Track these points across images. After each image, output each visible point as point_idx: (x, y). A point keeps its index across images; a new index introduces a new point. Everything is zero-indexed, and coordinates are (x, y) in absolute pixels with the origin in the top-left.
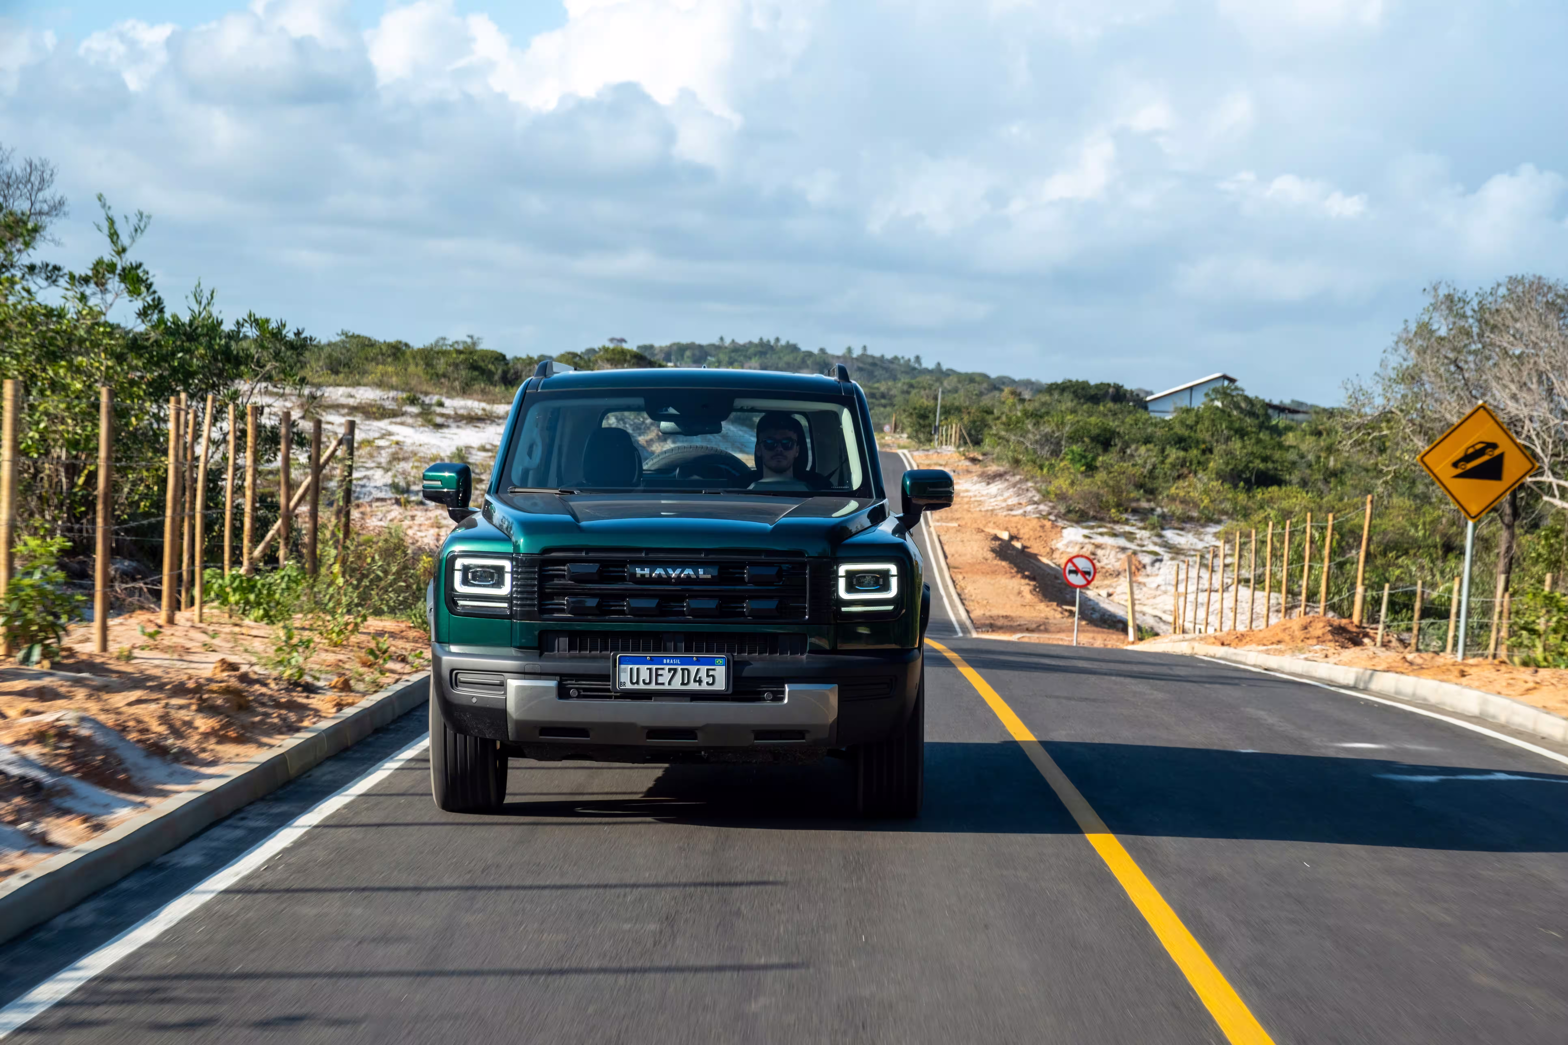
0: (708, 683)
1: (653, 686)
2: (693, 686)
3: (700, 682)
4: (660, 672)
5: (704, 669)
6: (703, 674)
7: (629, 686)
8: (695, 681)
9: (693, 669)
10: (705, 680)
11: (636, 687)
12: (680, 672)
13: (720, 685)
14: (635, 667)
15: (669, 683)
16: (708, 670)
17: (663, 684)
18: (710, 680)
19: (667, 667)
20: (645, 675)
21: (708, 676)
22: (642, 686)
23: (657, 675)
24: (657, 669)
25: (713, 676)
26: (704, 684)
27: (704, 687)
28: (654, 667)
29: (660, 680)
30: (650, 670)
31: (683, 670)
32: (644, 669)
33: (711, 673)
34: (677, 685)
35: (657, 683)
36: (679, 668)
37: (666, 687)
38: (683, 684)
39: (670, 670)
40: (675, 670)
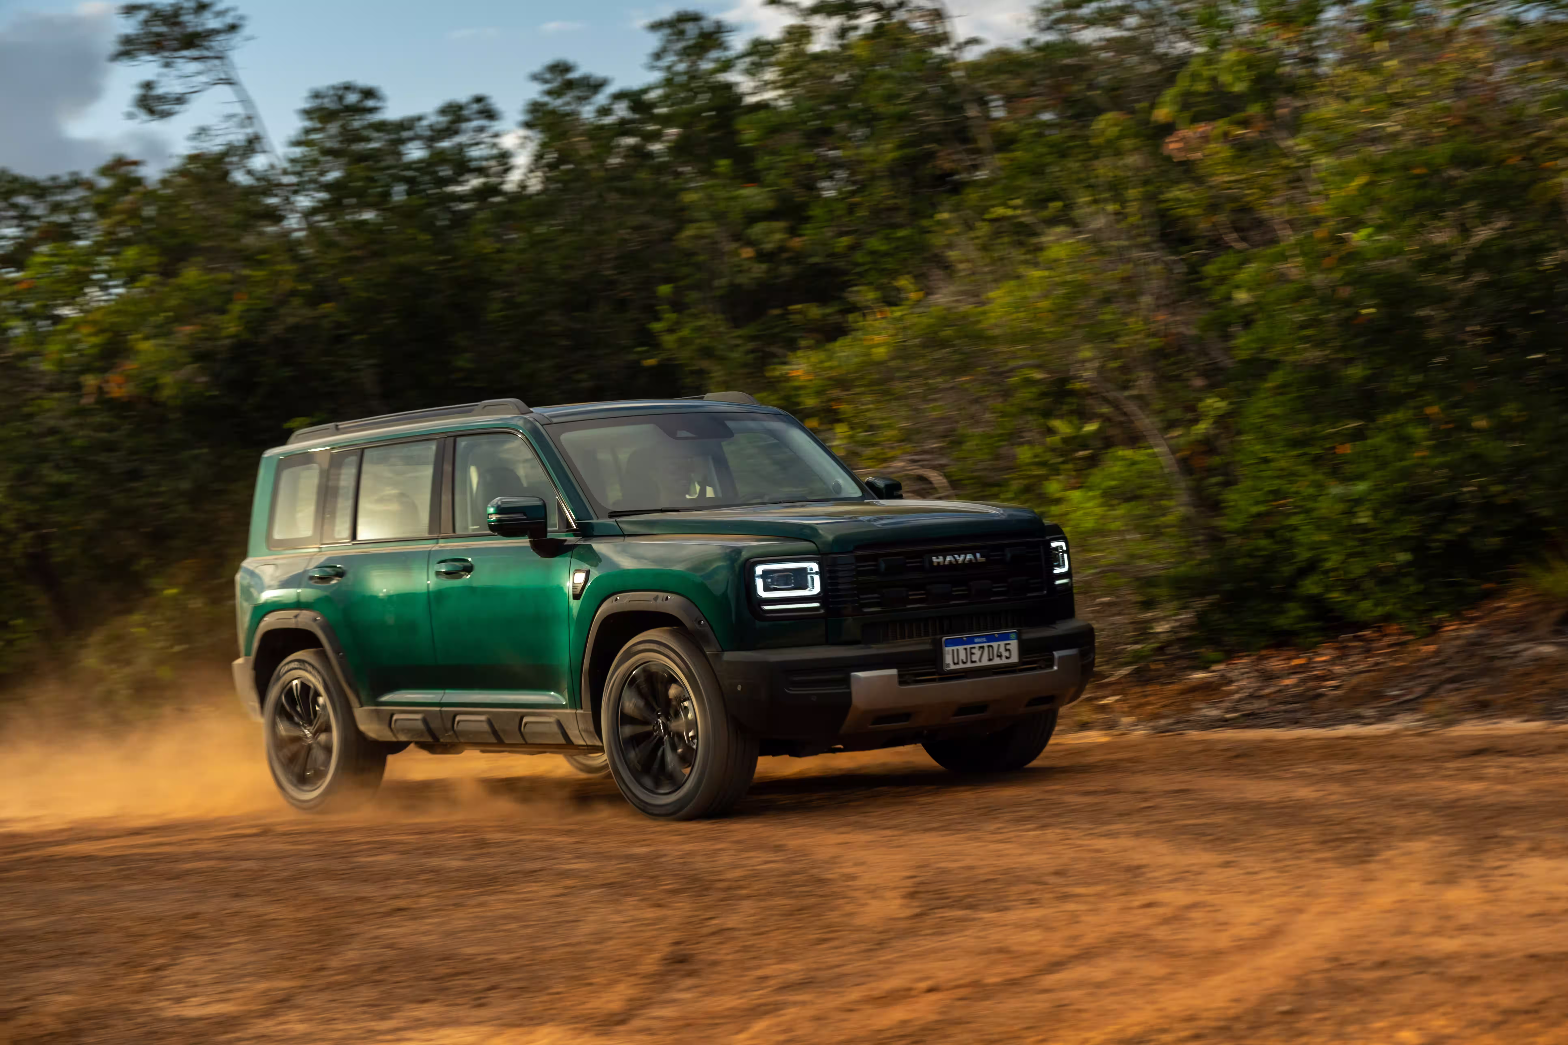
0: (1007, 658)
1: (969, 665)
2: (997, 661)
3: (1001, 656)
4: (973, 651)
5: (1002, 643)
6: (1002, 649)
7: (953, 667)
8: (998, 656)
9: (995, 644)
10: (1004, 654)
11: (957, 667)
12: (986, 650)
13: (1015, 659)
14: (955, 648)
15: (980, 660)
16: (1005, 645)
17: (976, 662)
18: (1007, 654)
19: (977, 646)
20: (962, 656)
21: (1006, 650)
22: (961, 666)
23: (971, 654)
24: (970, 649)
25: (1009, 651)
26: (1004, 658)
27: (1004, 661)
28: (968, 647)
29: (974, 658)
30: (966, 649)
31: (988, 647)
32: (961, 648)
33: (1008, 647)
34: (985, 662)
35: (973, 662)
36: (985, 645)
37: (978, 664)
38: (990, 660)
39: (979, 648)
40: (983, 648)
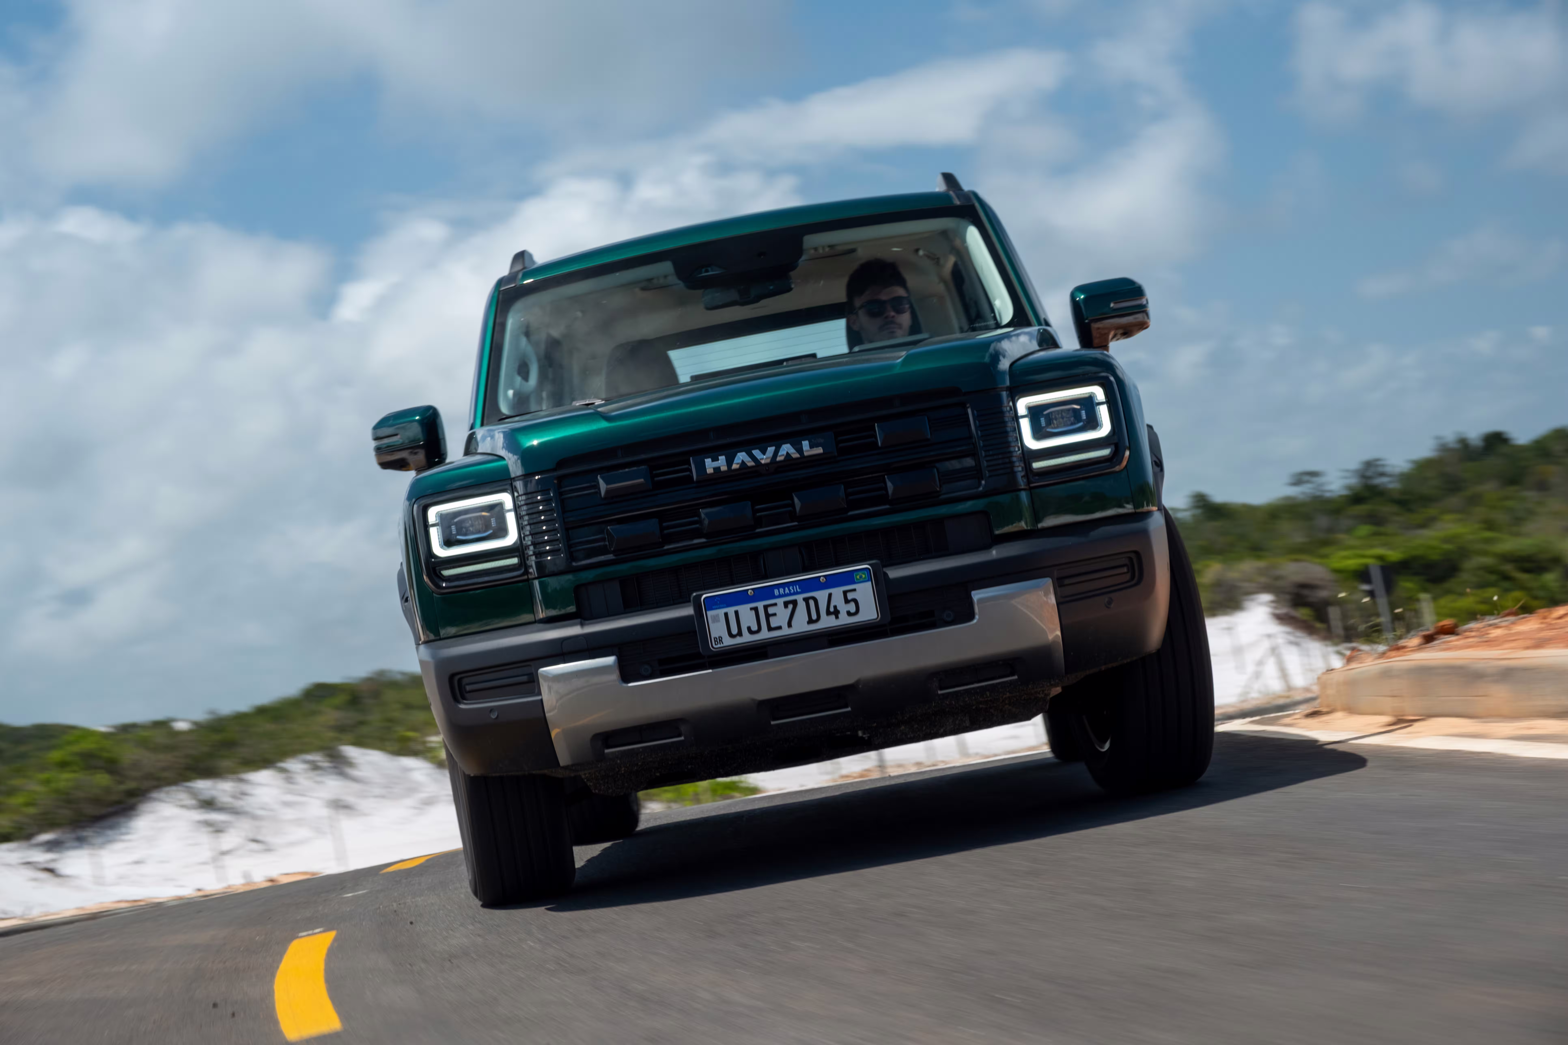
0: (849, 614)
1: (765, 634)
2: (827, 622)
3: (836, 613)
4: (771, 610)
5: (838, 590)
6: (838, 600)
7: (728, 642)
8: (828, 613)
9: (822, 595)
10: (843, 608)
11: (738, 640)
12: (801, 605)
13: (869, 613)
14: (731, 611)
15: (789, 625)
16: (845, 593)
17: (780, 628)
18: (852, 607)
19: (780, 601)
20: (748, 619)
21: (847, 601)
22: (747, 638)
23: (768, 616)
24: (766, 608)
25: (855, 601)
26: (843, 615)
27: (844, 620)
28: (760, 605)
29: (774, 622)
30: (756, 609)
31: (806, 600)
32: (745, 610)
33: (850, 596)
34: (801, 625)
35: (770, 629)
36: (800, 598)
37: (786, 631)
38: (811, 621)
39: (786, 604)
40: (795, 603)
